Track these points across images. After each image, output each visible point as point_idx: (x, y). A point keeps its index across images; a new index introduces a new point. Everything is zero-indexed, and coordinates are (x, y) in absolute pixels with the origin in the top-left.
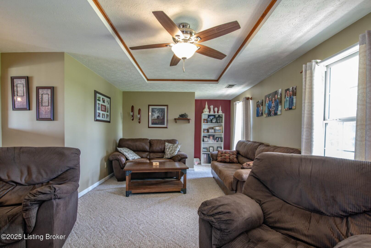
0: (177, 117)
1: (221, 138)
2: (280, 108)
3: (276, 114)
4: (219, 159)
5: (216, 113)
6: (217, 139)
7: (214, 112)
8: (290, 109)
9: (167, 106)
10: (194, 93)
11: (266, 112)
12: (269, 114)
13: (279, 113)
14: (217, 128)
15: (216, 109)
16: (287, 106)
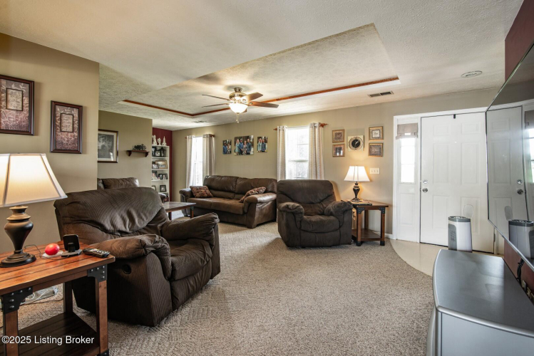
0: (130, 148)
1: (166, 175)
2: (252, 149)
3: (248, 154)
4: (198, 195)
5: (160, 145)
6: (161, 176)
7: (158, 144)
8: (263, 151)
9: (117, 132)
10: (151, 120)
11: (237, 151)
12: (241, 153)
13: (251, 153)
14: (160, 163)
15: (159, 140)
16: (260, 149)
